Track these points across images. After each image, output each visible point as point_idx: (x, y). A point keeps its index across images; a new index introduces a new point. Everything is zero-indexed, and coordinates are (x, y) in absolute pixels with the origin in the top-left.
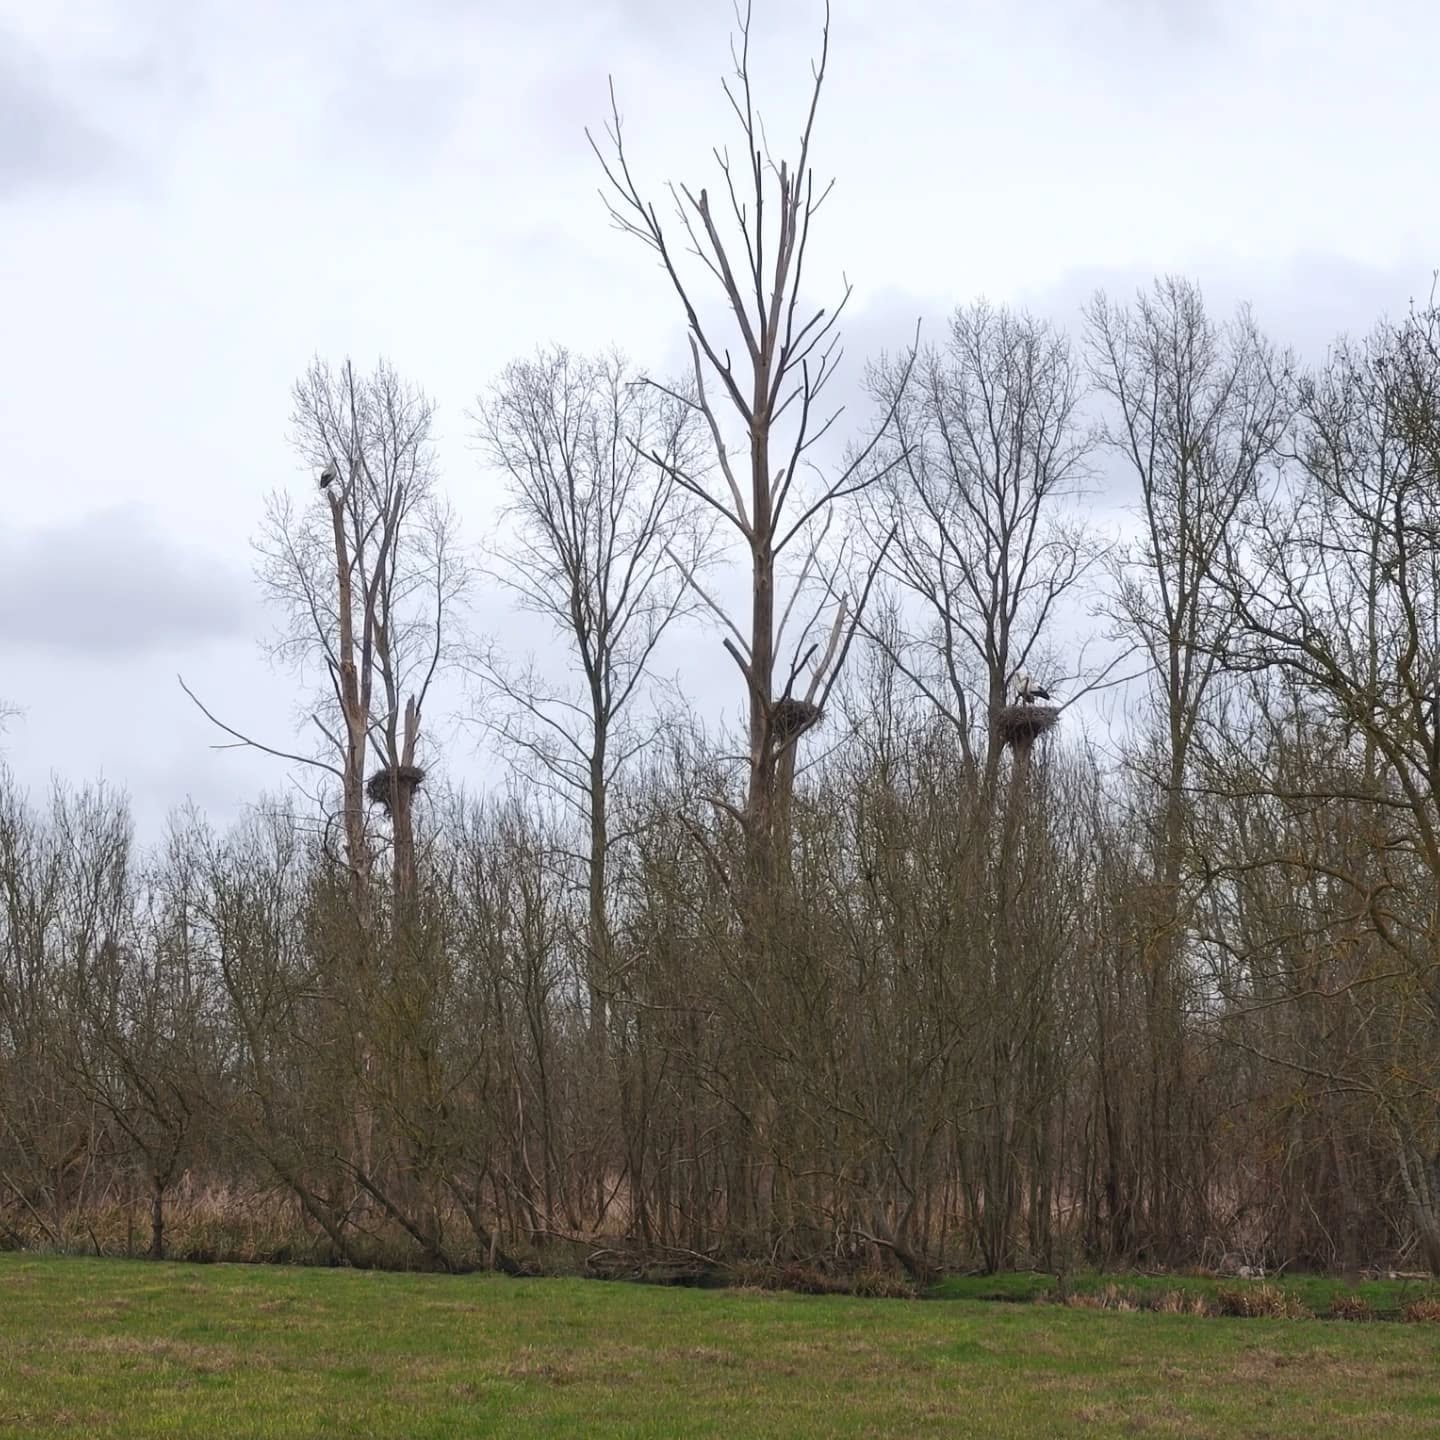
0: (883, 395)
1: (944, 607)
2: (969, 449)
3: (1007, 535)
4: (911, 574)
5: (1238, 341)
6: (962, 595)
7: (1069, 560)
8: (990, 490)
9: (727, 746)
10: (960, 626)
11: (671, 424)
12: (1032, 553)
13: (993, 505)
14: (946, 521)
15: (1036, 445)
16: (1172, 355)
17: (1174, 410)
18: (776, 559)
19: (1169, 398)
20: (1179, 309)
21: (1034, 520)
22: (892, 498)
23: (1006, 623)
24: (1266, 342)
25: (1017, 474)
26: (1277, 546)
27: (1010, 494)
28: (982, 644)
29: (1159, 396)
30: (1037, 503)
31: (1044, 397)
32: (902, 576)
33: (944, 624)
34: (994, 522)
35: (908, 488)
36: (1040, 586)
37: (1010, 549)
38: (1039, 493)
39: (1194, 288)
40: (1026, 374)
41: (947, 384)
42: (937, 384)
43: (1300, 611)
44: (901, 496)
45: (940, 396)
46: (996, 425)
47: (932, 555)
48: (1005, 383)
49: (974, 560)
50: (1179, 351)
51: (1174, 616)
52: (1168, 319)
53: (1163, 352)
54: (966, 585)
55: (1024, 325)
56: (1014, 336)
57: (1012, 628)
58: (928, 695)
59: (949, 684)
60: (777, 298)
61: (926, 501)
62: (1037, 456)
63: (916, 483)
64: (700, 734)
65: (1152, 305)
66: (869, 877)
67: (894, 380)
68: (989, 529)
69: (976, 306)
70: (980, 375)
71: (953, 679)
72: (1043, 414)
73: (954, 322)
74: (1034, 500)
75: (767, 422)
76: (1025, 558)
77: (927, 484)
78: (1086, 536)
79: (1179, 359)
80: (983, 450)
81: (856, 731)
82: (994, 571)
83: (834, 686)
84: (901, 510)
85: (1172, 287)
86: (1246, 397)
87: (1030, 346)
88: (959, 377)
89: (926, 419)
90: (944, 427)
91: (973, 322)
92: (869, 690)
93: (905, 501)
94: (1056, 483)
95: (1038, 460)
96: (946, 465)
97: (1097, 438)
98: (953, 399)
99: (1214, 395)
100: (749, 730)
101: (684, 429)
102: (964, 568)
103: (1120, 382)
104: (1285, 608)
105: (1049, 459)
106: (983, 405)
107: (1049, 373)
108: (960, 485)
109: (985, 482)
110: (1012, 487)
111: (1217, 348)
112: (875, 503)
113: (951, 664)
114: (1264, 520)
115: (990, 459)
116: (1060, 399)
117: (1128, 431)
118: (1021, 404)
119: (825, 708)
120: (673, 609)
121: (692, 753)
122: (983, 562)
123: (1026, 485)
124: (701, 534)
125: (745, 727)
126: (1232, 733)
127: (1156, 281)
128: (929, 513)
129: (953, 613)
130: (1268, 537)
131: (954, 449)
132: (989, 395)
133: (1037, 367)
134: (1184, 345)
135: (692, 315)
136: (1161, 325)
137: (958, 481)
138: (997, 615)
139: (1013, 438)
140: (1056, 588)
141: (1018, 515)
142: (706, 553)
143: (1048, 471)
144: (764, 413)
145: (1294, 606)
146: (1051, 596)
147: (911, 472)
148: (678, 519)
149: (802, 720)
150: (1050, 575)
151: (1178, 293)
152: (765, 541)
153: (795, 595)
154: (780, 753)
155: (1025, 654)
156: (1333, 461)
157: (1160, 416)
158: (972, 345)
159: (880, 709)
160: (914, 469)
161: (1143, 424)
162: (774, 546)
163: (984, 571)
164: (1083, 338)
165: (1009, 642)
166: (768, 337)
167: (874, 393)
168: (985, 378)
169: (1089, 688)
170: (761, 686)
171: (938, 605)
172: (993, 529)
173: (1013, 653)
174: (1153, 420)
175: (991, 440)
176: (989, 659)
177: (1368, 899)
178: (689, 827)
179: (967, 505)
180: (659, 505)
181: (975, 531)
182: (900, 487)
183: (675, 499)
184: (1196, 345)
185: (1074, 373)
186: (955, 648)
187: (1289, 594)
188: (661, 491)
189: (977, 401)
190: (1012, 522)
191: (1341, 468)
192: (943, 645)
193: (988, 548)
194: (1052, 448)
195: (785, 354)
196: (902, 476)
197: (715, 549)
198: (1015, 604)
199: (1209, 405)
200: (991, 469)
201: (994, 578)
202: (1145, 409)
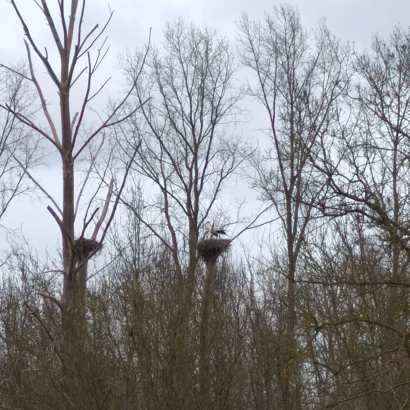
0: (128, 71)
1: (163, 186)
2: (174, 100)
3: (197, 146)
4: (145, 169)
5: (319, 38)
6: (173, 180)
7: (231, 158)
8: (187, 122)
9: (50, 264)
10: (173, 196)
11: (12, 90)
12: (210, 156)
13: (189, 129)
14: (163, 139)
15: (211, 97)
16: (284, 47)
17: (286, 76)
18: (75, 162)
19: (283, 70)
20: (287, 21)
21: (211, 137)
22: (133, 127)
23: (197, 194)
24: (334, 38)
25: (202, 113)
26: (350, 148)
27: (198, 123)
28: (185, 206)
29: (277, 69)
30: (213, 128)
31: (215, 71)
32: (141, 170)
33: (163, 195)
34: (190, 139)
35: (142, 122)
36: (216, 174)
37: (199, 154)
38: (214, 123)
39: (295, 9)
40: (205, 58)
41: (162, 64)
42: (157, 65)
43: (363, 183)
44: (138, 126)
45: (159, 71)
46: (190, 86)
47: (156, 158)
48: (194, 63)
49: (179, 160)
50: (287, 45)
51: (288, 188)
52: (281, 26)
53: (279, 45)
54: (175, 174)
55: (203, 32)
56: (198, 37)
57: (201, 196)
58: (156, 234)
59: (167, 228)
60: (72, 19)
61: (152, 128)
62: (212, 103)
63: (147, 119)
64: (35, 259)
65: (273, 19)
66: (131, 334)
67: (133, 62)
68: (187, 143)
69: (177, 22)
70: (180, 60)
71: (169, 225)
72: (215, 80)
73: (165, 31)
74: (211, 127)
75: (68, 87)
76: (207, 159)
77: (152, 119)
78: (240, 146)
79: (288, 49)
80: (183, 100)
81: (121, 254)
82: (190, 166)
83: (108, 231)
84: (139, 134)
85: (283, 9)
86: (324, 68)
87: (207, 43)
88: (169, 61)
89: (151, 84)
90: (161, 88)
91: (176, 31)
92: (127, 232)
93: (141, 129)
94: (223, 117)
95: (213, 105)
96: (163, 109)
97: (245, 92)
98: (166, 73)
99: (307, 68)
100: (62, 256)
101: (19, 92)
102: (174, 164)
103: (256, 61)
104: (355, 182)
105: (219, 104)
106: (182, 75)
107: (218, 57)
108: (170, 119)
109: (184, 117)
110: (199, 120)
111: (308, 42)
112: (125, 130)
113: (168, 217)
114: (343, 134)
115: (186, 105)
116: (224, 71)
117: (261, 89)
118: (203, 74)
119: (103, 243)
120: (16, 191)
121: (30, 270)
122: (184, 161)
123: (207, 119)
124: (30, 149)
125: (60, 254)
126: (327, 250)
127: (275, 7)
128: (154, 135)
129: (168, 189)
130: (345, 143)
131: (167, 100)
132: (186, 70)
133: (211, 54)
134: (290, 41)
135: (26, 29)
136: (277, 30)
137: (169, 117)
138: (193, 190)
139: (199, 93)
140: (224, 174)
141: (202, 135)
142: (33, 159)
143: (218, 111)
144: (66, 82)
145: (361, 181)
146: (222, 179)
147: (144, 113)
148: (17, 141)
149: (91, 250)
150: (220, 167)
151: (286, 13)
152: (68, 152)
153: (86, 181)
154: (80, 268)
155: (208, 210)
156: (380, 101)
157: (278, 80)
158: (175, 43)
159: (134, 242)
160: (145, 111)
161: (269, 84)
162: (74, 154)
163: (185, 166)
164: (236, 38)
165: (200, 205)
166: (68, 40)
167: (123, 70)
168: (183, 61)
169: (247, 228)
170: (68, 232)
171: (161, 186)
172: (189, 142)
173: (202, 210)
174: (275, 82)
175: (187, 95)
176: (189, 214)
177: (404, 339)
178: (30, 309)
179: (174, 130)
180: (6, 134)
181: (179, 145)
182: (138, 121)
183: (15, 130)
184: (297, 41)
185: (231, 57)
186: (170, 209)
187: (357, 174)
188: (7, 126)
189: (179, 74)
190: (199, 139)
191: (384, 105)
192: (163, 207)
193: (187, 154)
194: (220, 98)
195: (78, 49)
196: (139, 115)
197: (38, 157)
198: (202, 184)
199: (304, 73)
200: (187, 111)
201: (190, 170)
202: (270, 76)
